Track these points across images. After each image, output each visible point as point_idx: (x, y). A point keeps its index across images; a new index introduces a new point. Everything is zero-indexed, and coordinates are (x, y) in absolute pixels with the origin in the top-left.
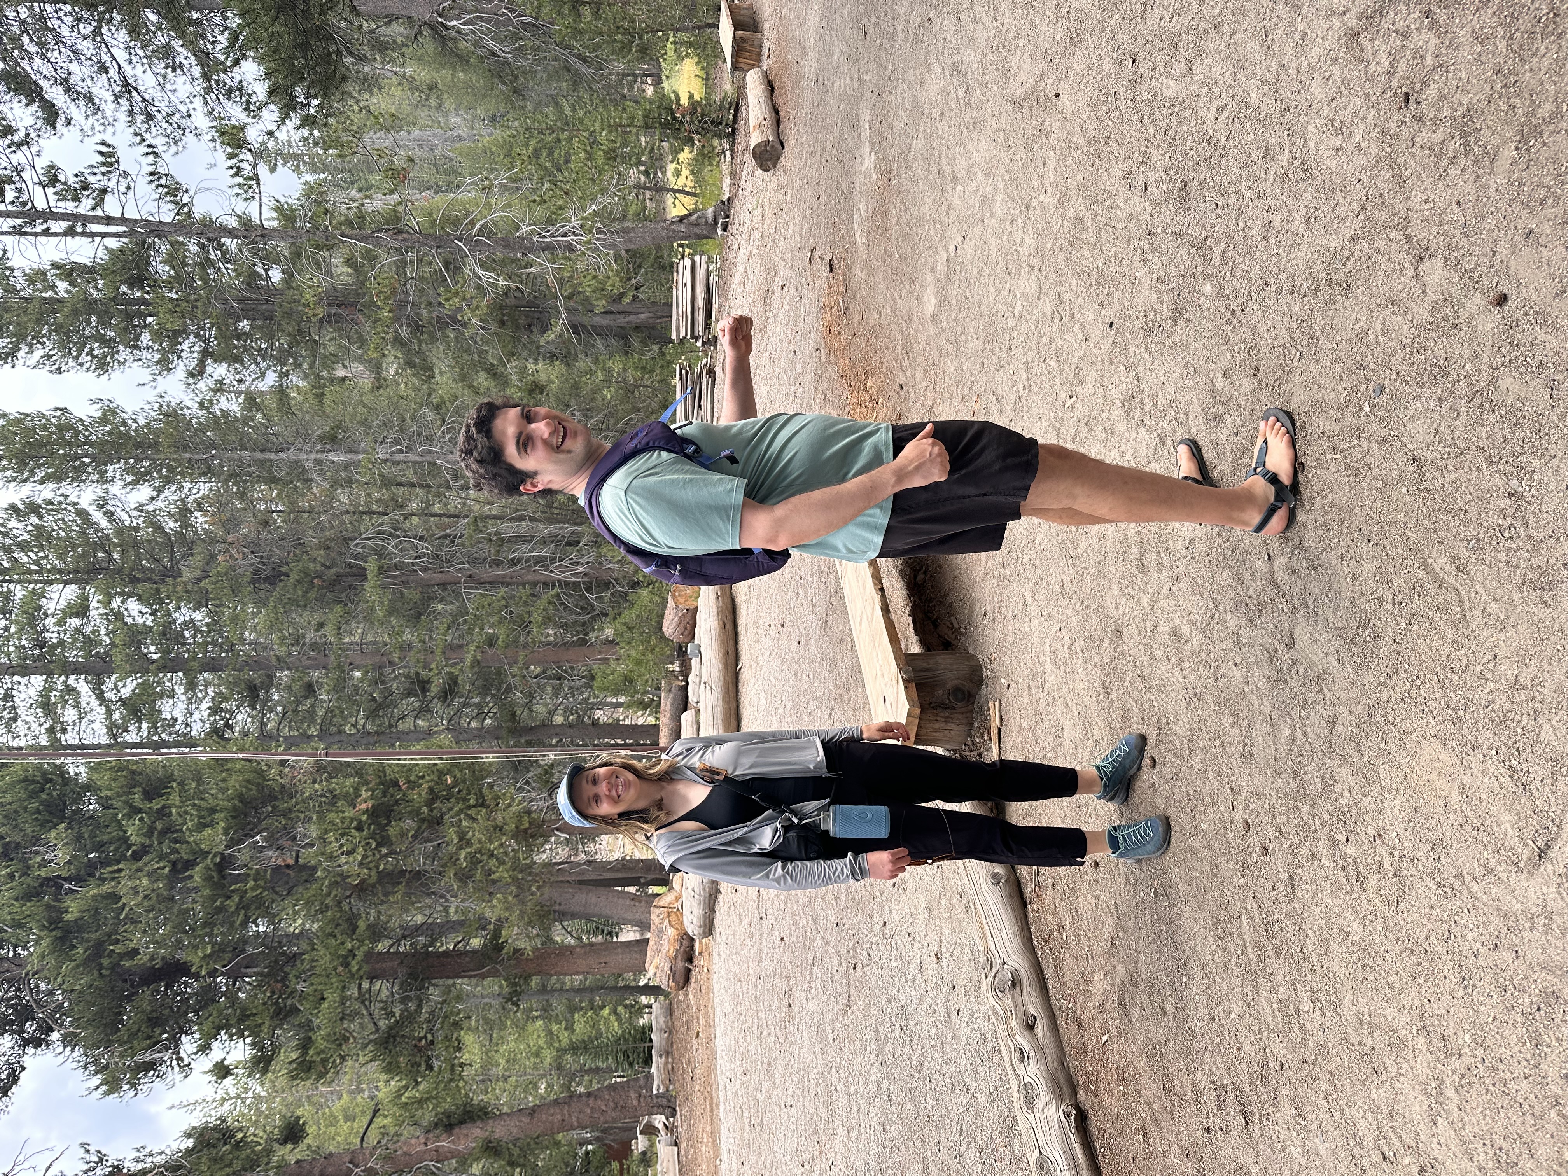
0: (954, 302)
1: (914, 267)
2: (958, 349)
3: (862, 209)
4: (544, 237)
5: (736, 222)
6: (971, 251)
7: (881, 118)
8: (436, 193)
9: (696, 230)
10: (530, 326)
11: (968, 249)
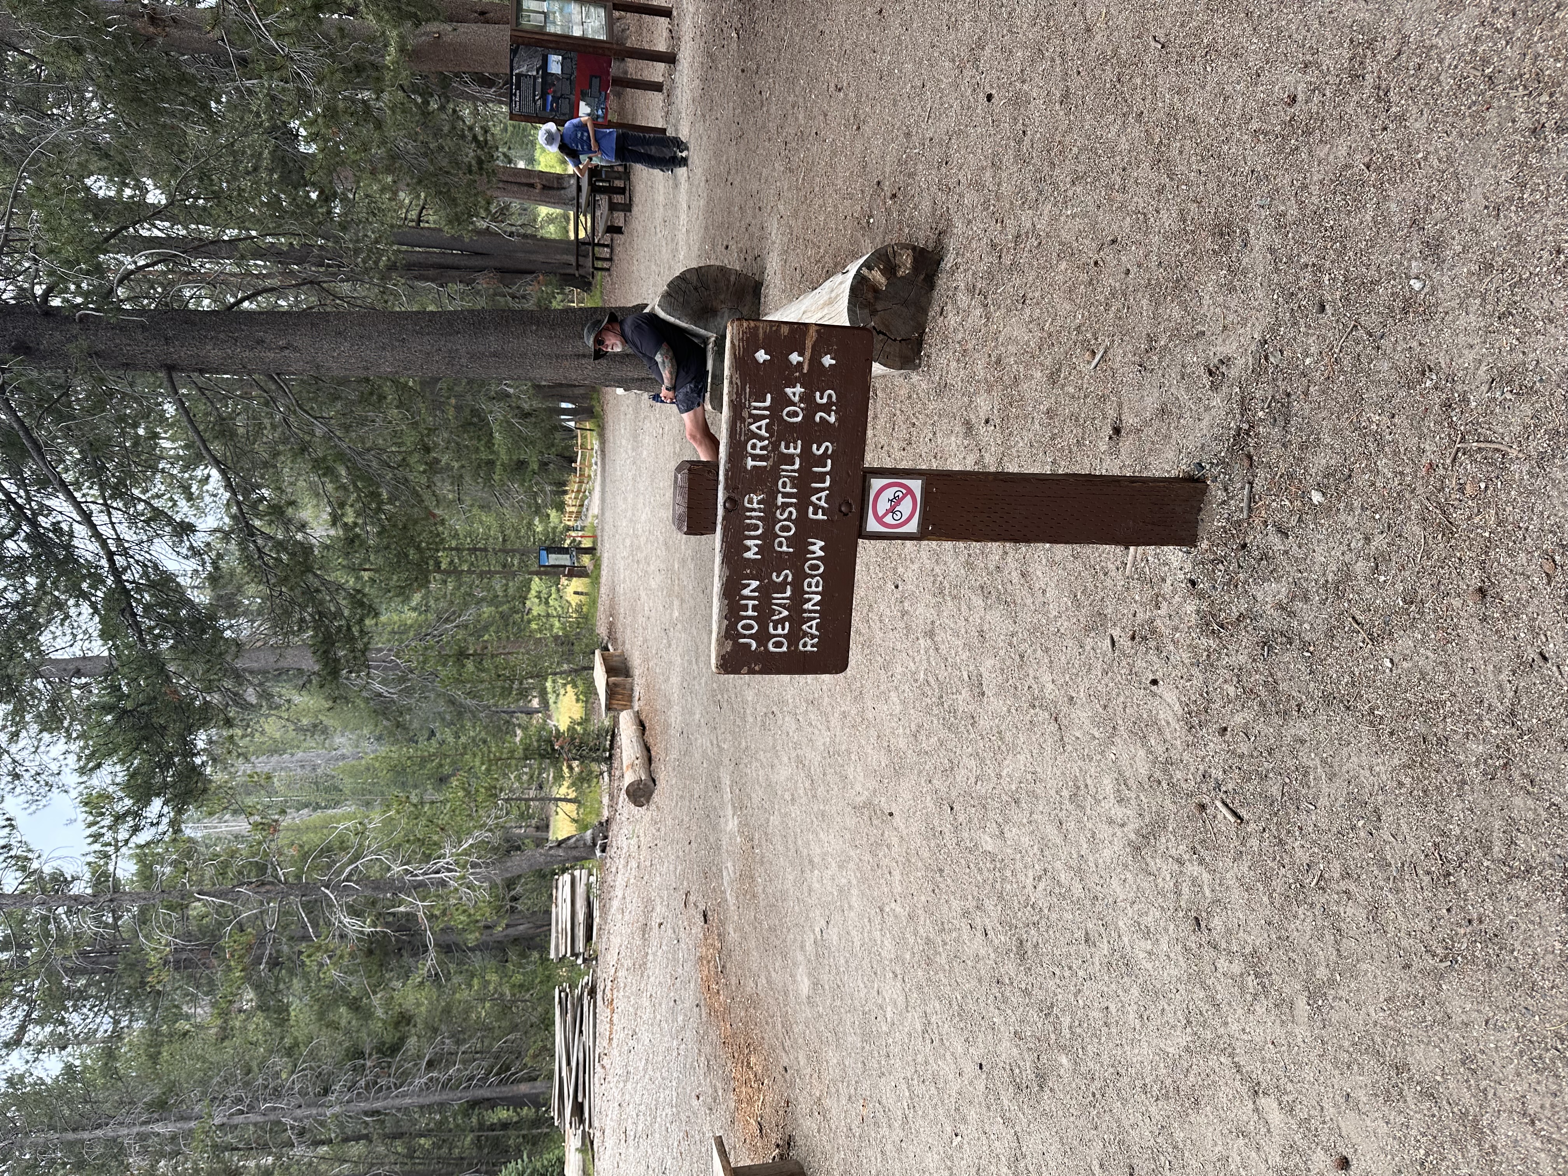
0: (827, 987)
1: (784, 941)
2: (837, 1040)
3: (730, 870)
4: (416, 875)
5: (614, 844)
6: (835, 938)
7: (740, 785)
8: (315, 810)
9: (575, 853)
10: (400, 950)
11: (833, 934)
